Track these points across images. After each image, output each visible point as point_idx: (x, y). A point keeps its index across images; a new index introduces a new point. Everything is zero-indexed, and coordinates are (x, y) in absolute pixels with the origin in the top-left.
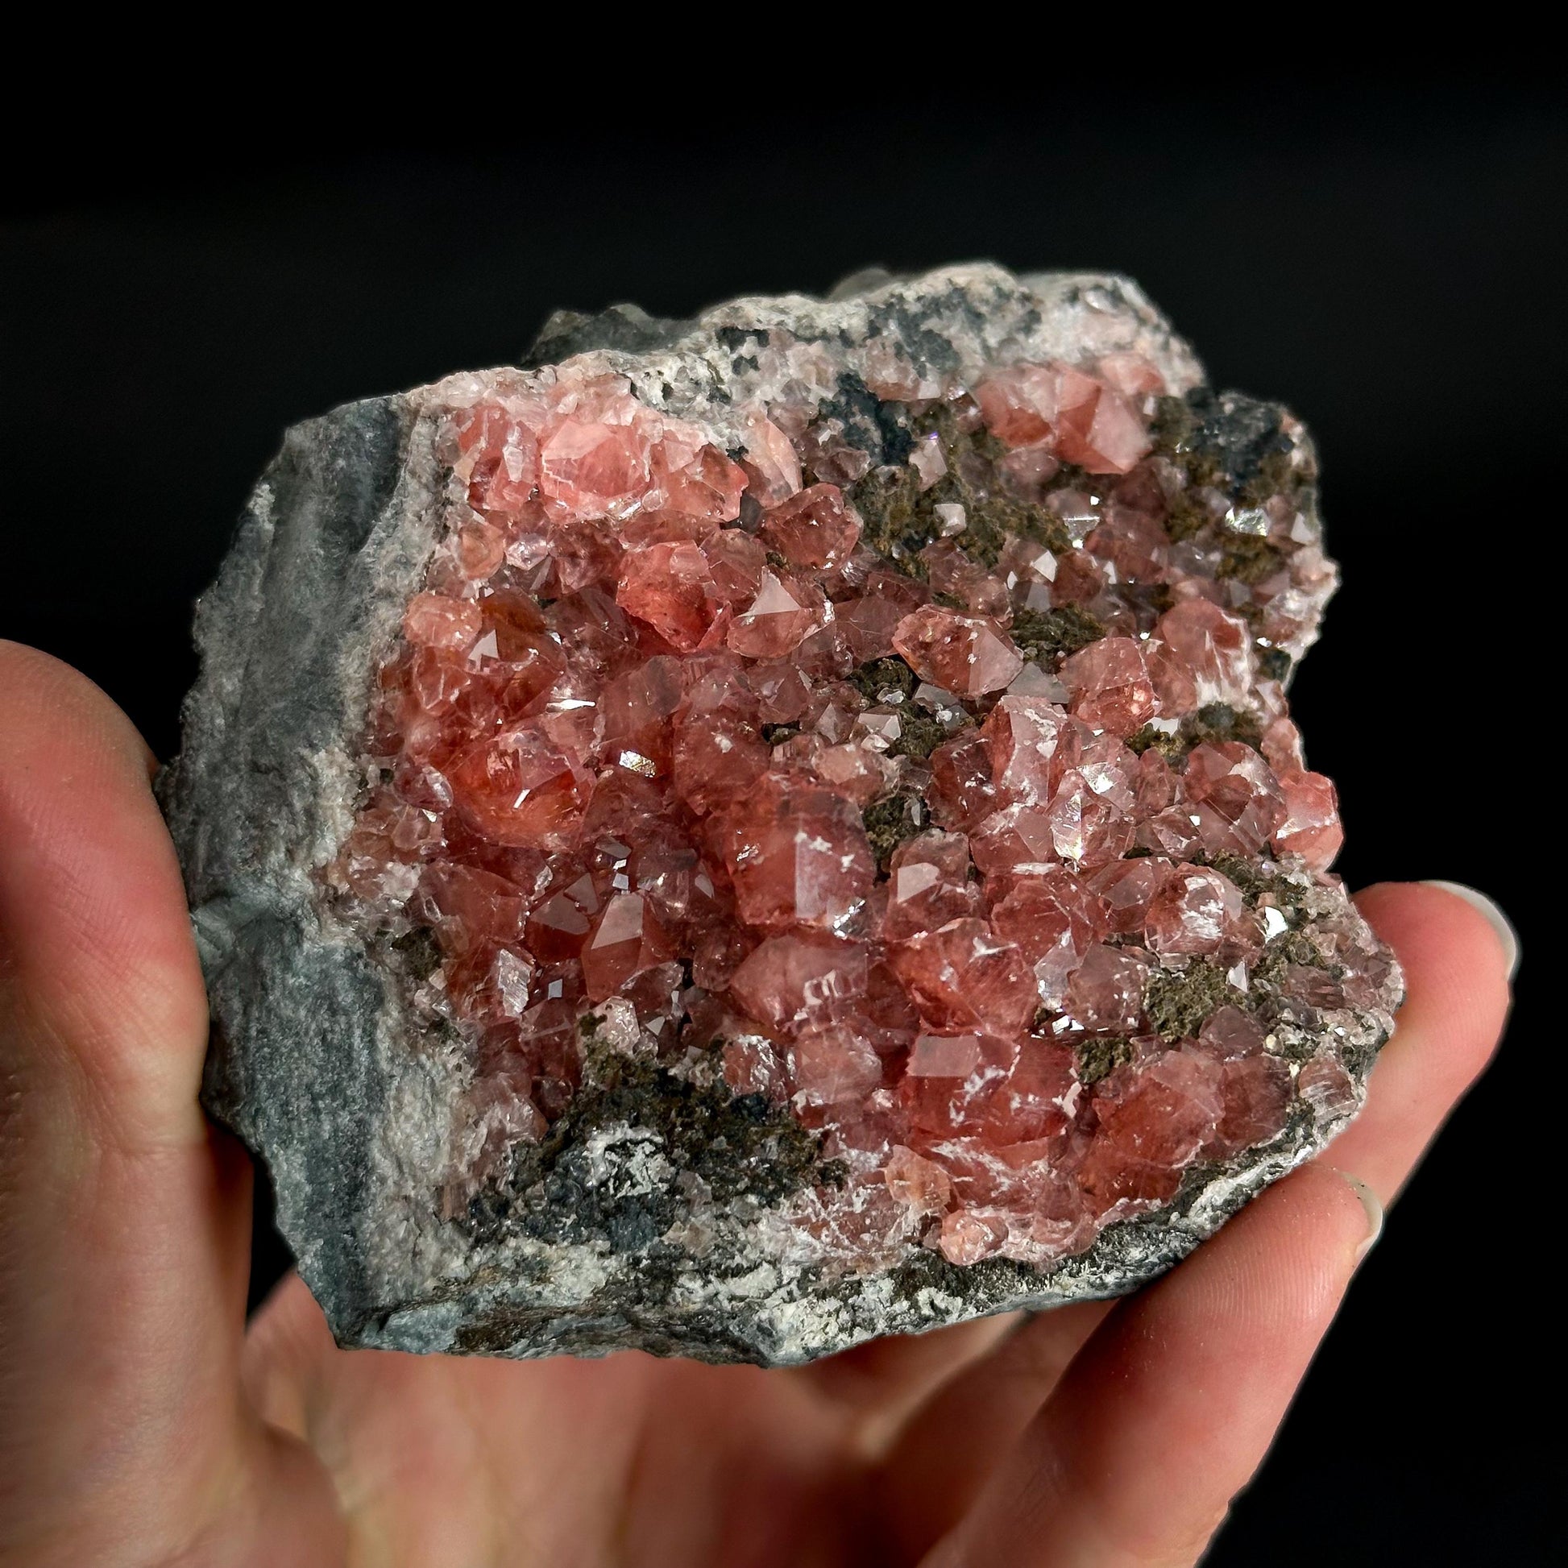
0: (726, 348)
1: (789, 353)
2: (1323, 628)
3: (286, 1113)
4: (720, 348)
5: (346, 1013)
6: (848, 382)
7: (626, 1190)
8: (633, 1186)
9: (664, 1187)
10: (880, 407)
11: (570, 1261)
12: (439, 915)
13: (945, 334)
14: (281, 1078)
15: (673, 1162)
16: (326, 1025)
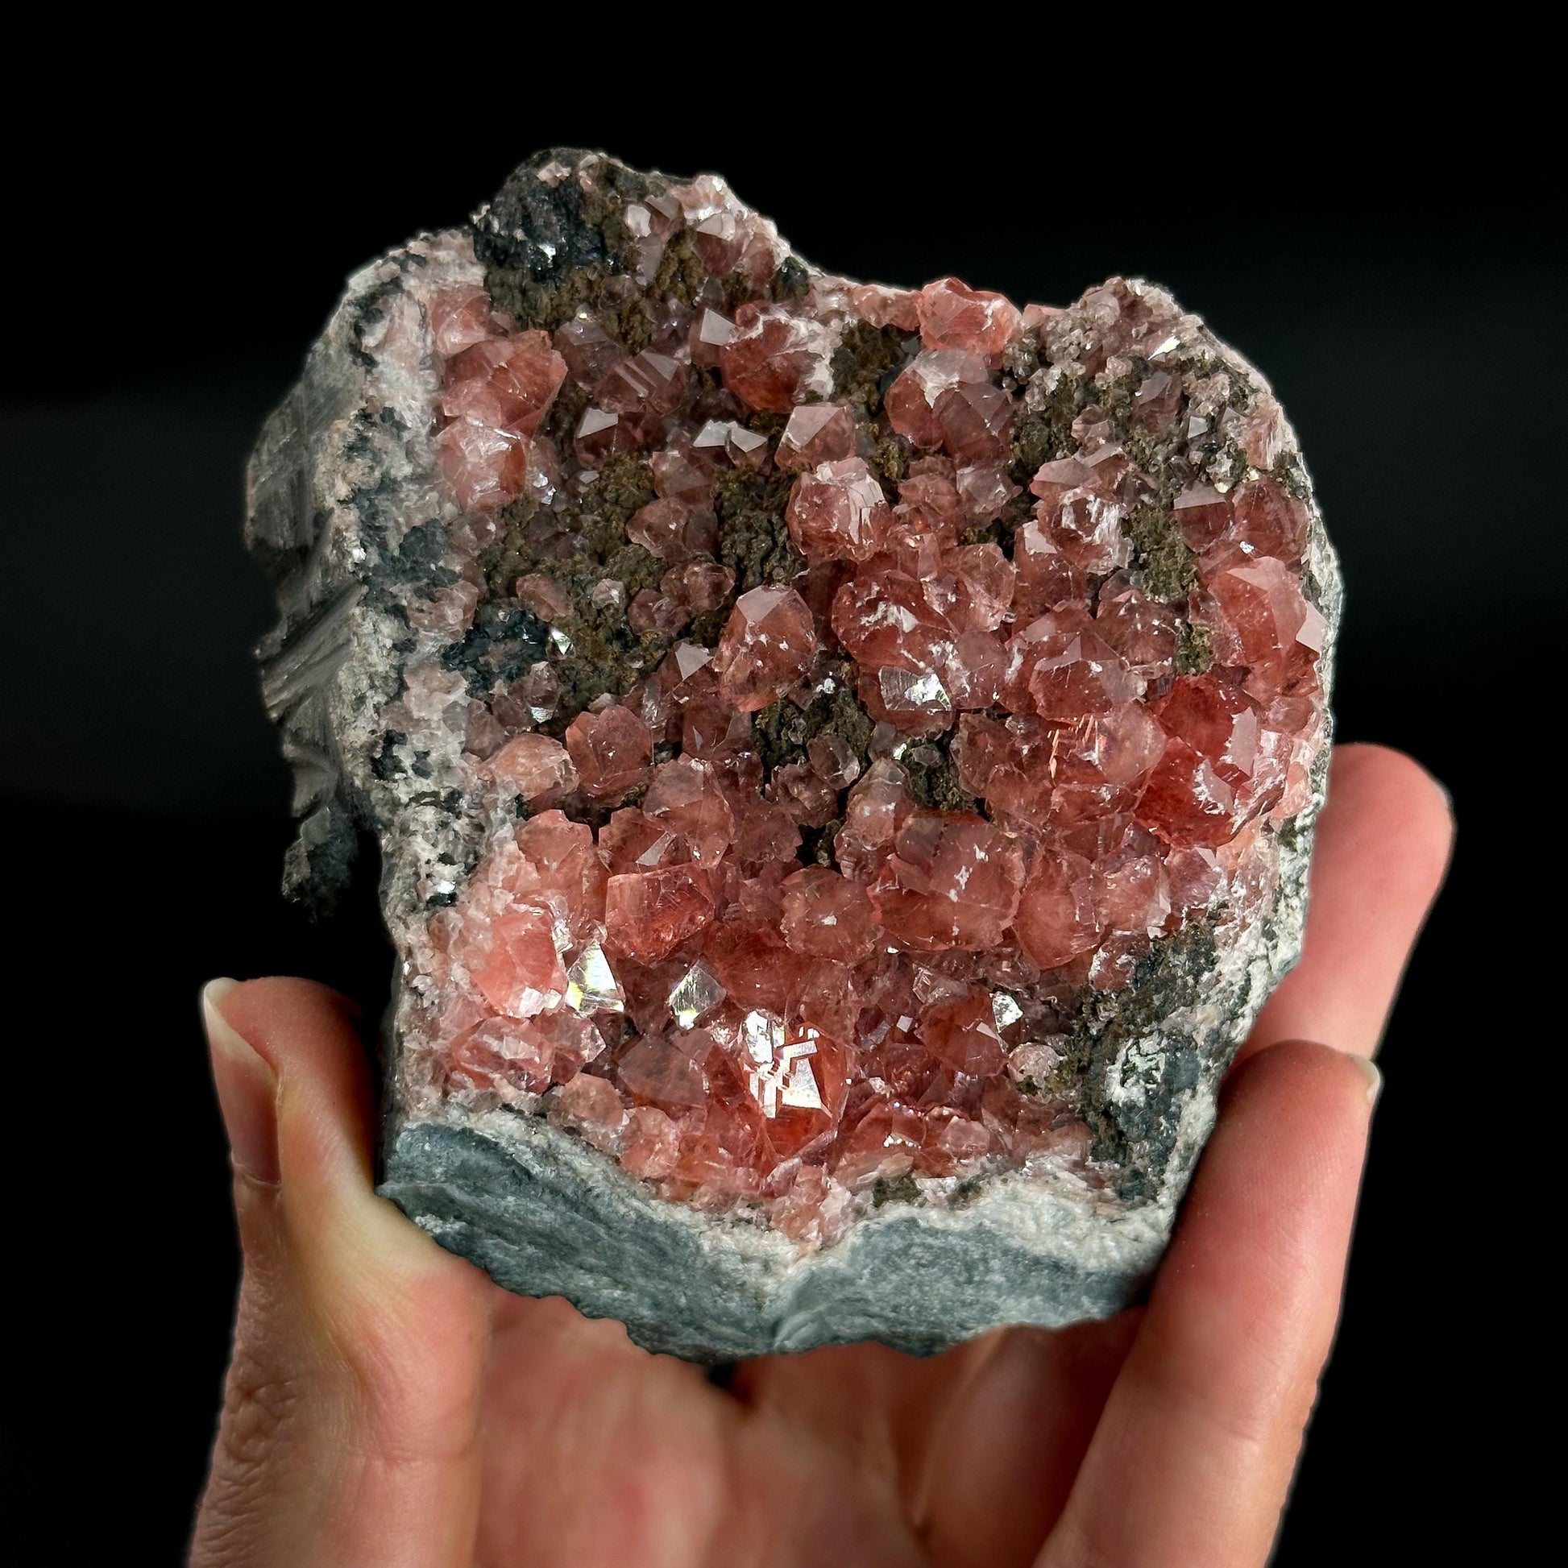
0: (397, 776)
1: (416, 714)
3: (971, 1304)
4: (395, 781)
5: (910, 1246)
6: (450, 657)
7: (1158, 1075)
8: (1157, 1069)
9: (1165, 1042)
10: (477, 630)
11: (1190, 1123)
12: (874, 1173)
13: (405, 530)
14: (941, 1302)
15: (1151, 1033)
16: (913, 1262)
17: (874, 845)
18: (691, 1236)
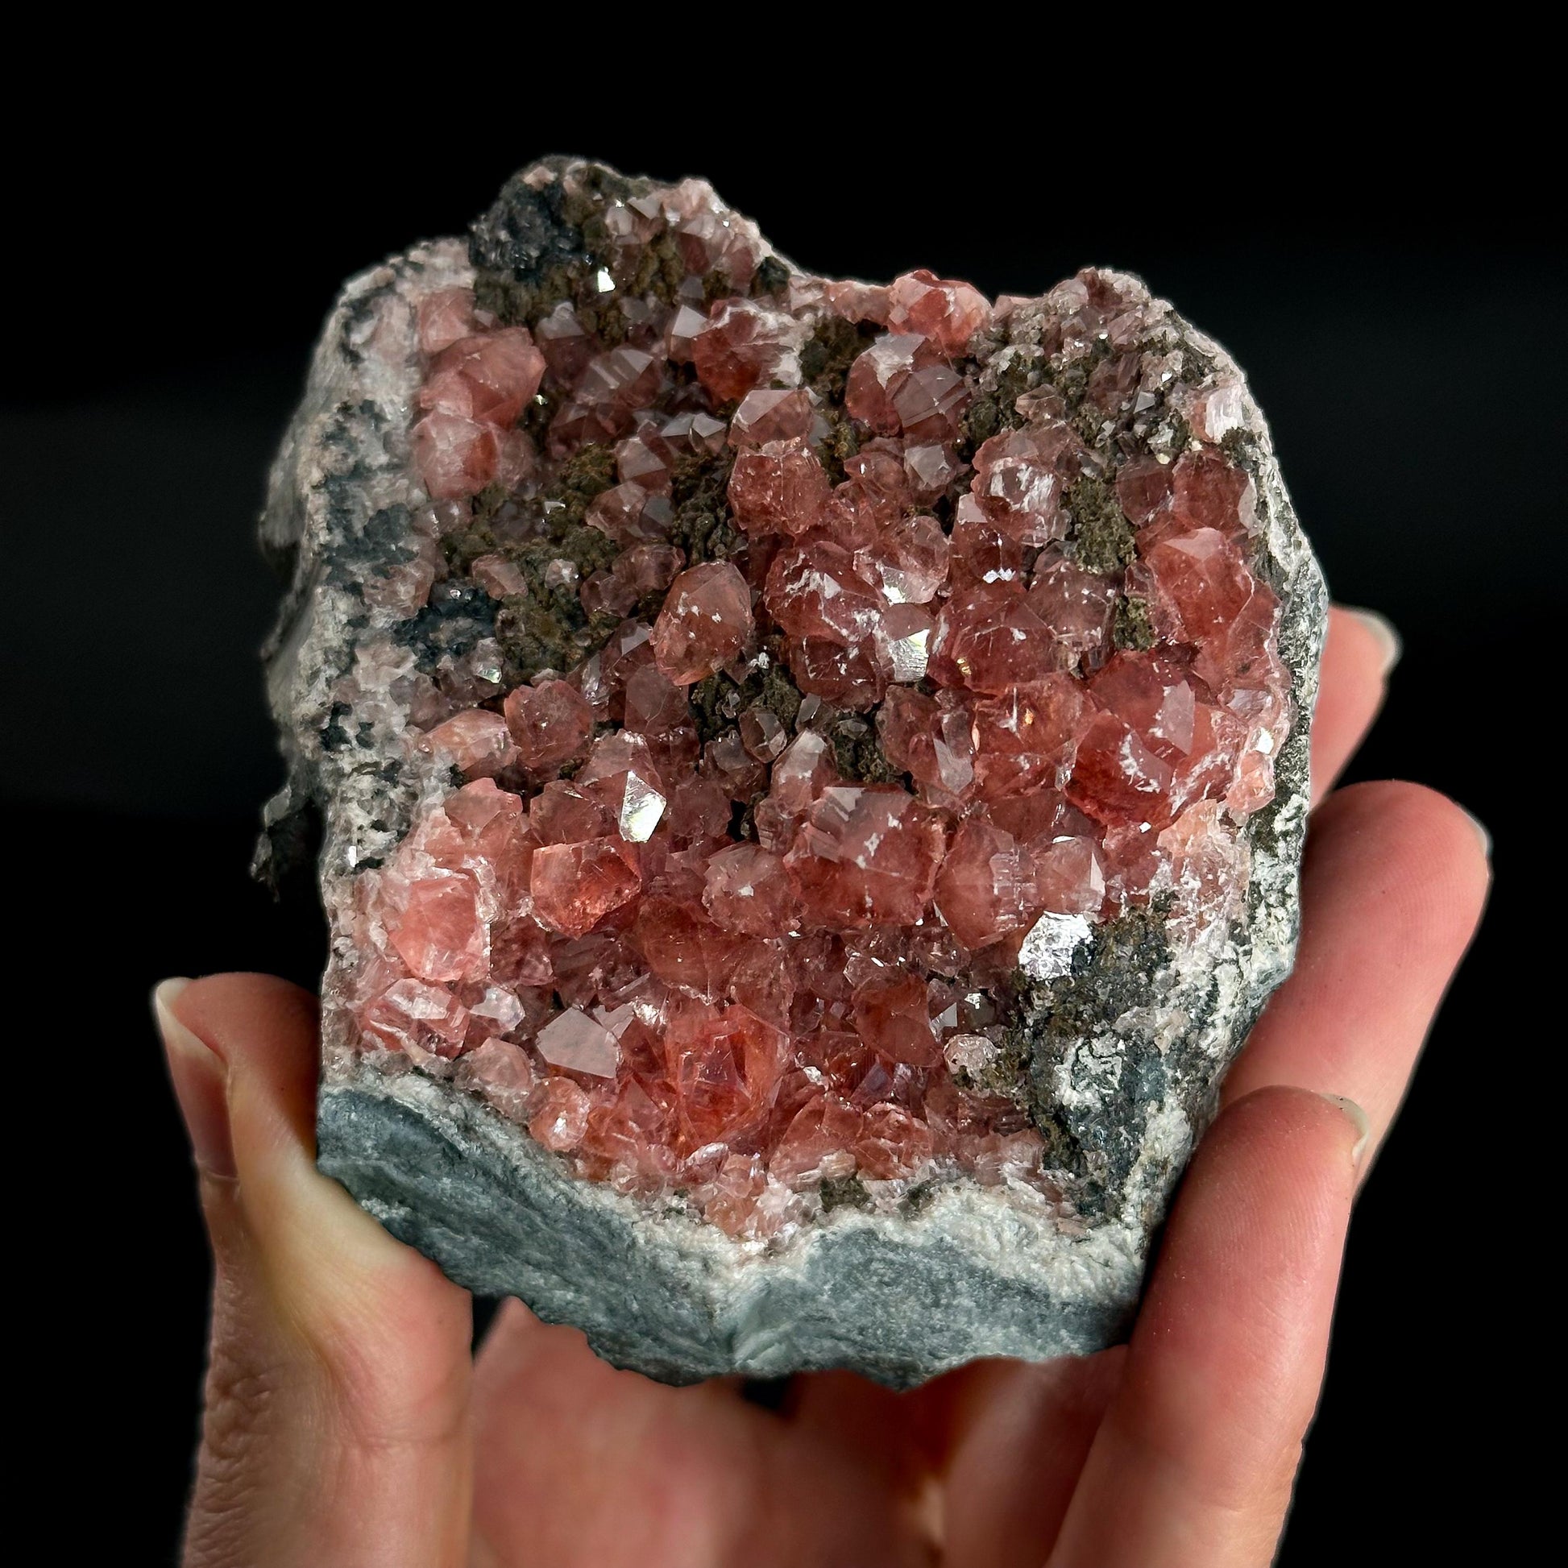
0: (343, 747)
1: (363, 687)
2: (747, 213)
3: (941, 1330)
4: (341, 752)
5: (870, 1261)
6: (403, 634)
7: (1114, 1080)
8: (1112, 1073)
9: (1121, 1046)
10: (432, 609)
11: (1157, 1139)
12: (816, 1171)
13: (371, 513)
14: (908, 1326)
15: (1103, 1033)
16: (875, 1279)
17: (790, 814)
18: (624, 1227)
